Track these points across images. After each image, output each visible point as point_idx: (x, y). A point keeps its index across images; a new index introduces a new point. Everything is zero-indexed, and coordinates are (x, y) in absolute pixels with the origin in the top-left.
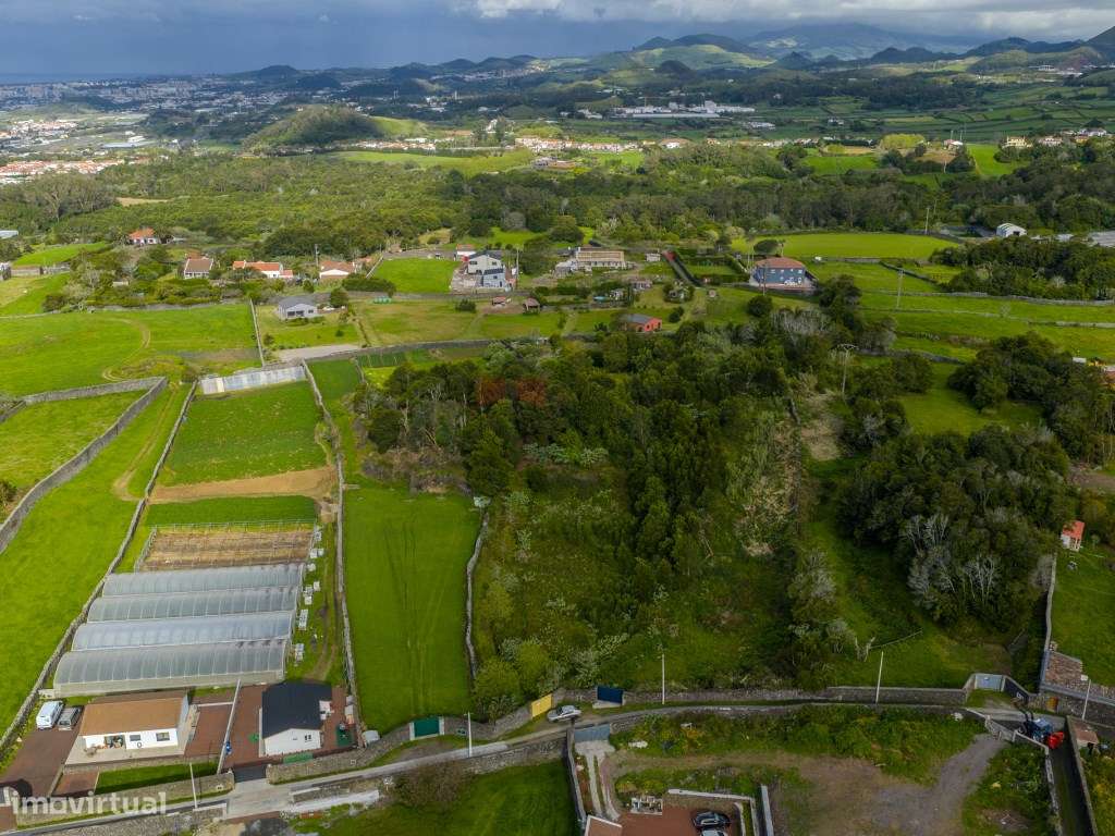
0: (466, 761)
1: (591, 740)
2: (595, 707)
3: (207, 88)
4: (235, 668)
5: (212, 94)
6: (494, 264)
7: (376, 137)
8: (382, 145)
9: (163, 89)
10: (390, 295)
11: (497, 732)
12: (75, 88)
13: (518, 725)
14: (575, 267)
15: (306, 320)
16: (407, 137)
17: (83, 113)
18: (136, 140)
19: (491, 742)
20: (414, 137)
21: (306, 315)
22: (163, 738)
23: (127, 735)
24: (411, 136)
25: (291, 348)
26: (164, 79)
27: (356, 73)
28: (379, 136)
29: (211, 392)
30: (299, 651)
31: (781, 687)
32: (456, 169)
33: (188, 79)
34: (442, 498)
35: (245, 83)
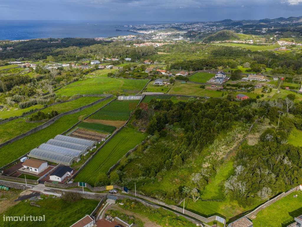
0: (82, 194)
1: (112, 199)
2: (122, 192)
3: (208, 25)
4: (61, 160)
5: (208, 27)
6: (222, 76)
7: (238, 39)
8: (239, 42)
9: (196, 25)
10: (186, 82)
11: (95, 190)
12: (176, 25)
13: (101, 190)
14: (248, 79)
15: (159, 86)
16: (247, 40)
17: (174, 31)
18: (181, 38)
19: (92, 192)
20: (249, 40)
21: (160, 84)
22: (36, 170)
23: (30, 167)
24: (249, 39)
25: (148, 92)
26: (197, 23)
27: (248, 21)
28: (239, 39)
29: (120, 99)
30: (79, 160)
31: (162, 201)
32: (249, 49)
33: (204, 23)
34: (143, 134)
35: (217, 24)
